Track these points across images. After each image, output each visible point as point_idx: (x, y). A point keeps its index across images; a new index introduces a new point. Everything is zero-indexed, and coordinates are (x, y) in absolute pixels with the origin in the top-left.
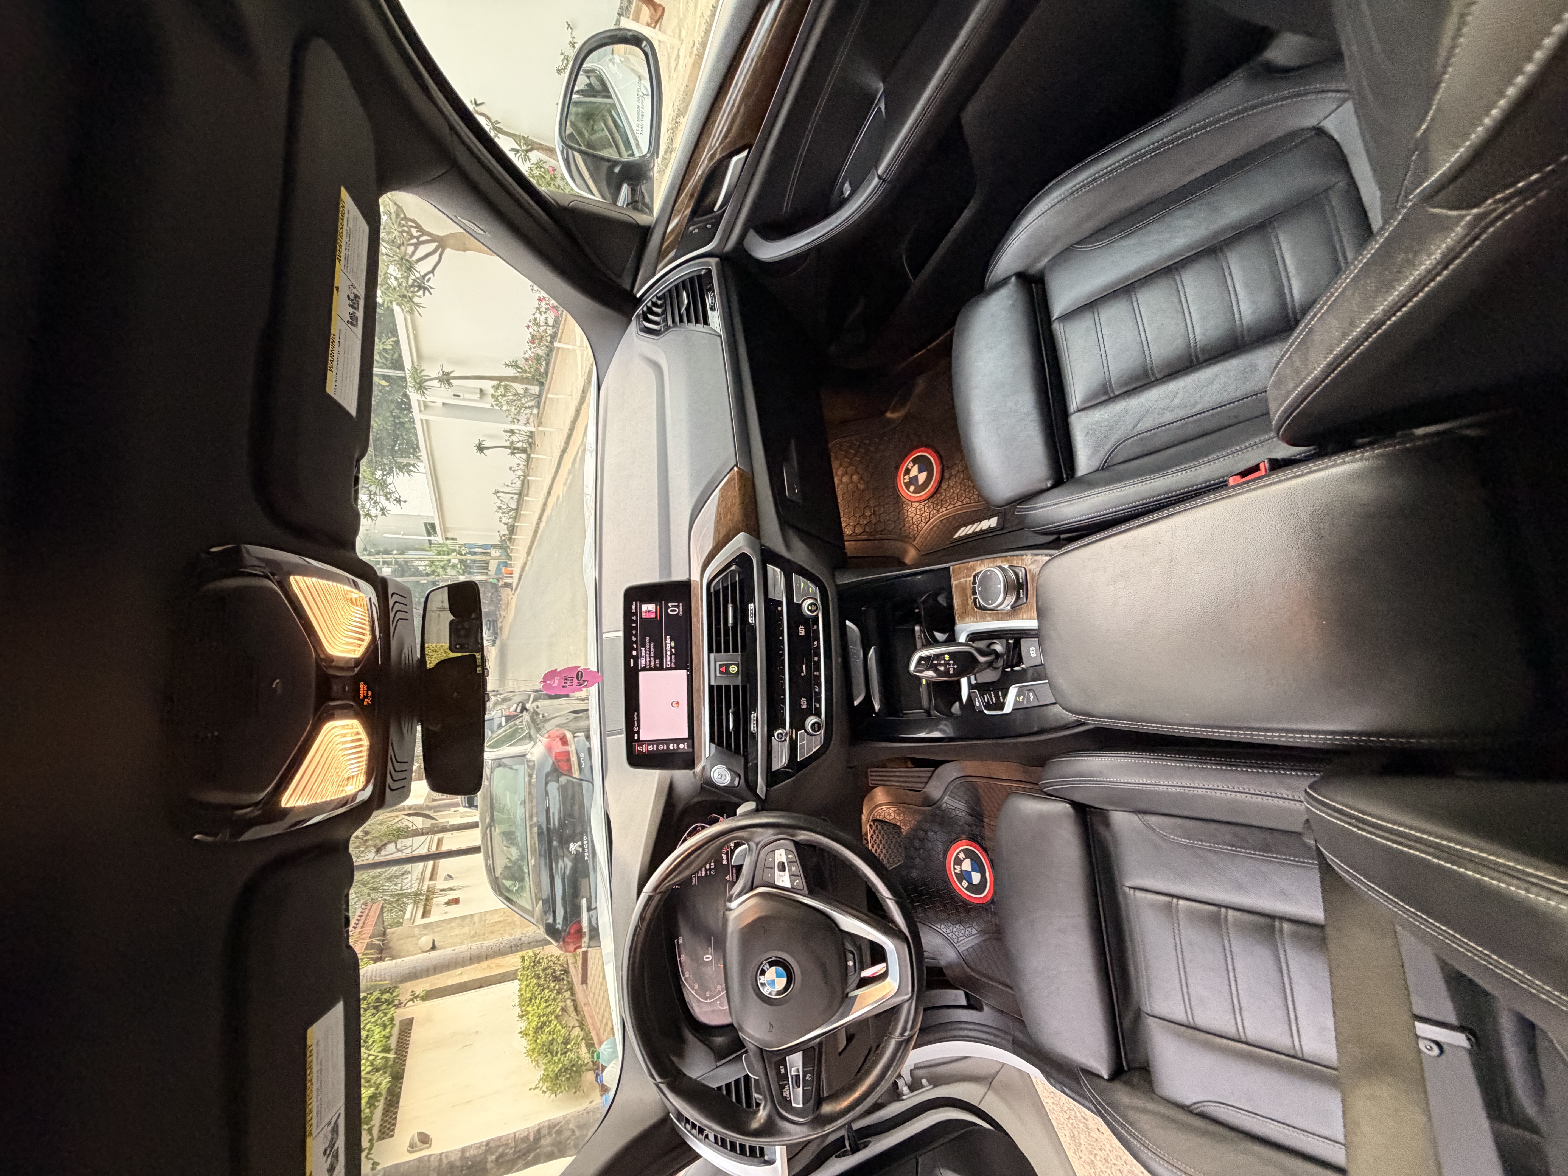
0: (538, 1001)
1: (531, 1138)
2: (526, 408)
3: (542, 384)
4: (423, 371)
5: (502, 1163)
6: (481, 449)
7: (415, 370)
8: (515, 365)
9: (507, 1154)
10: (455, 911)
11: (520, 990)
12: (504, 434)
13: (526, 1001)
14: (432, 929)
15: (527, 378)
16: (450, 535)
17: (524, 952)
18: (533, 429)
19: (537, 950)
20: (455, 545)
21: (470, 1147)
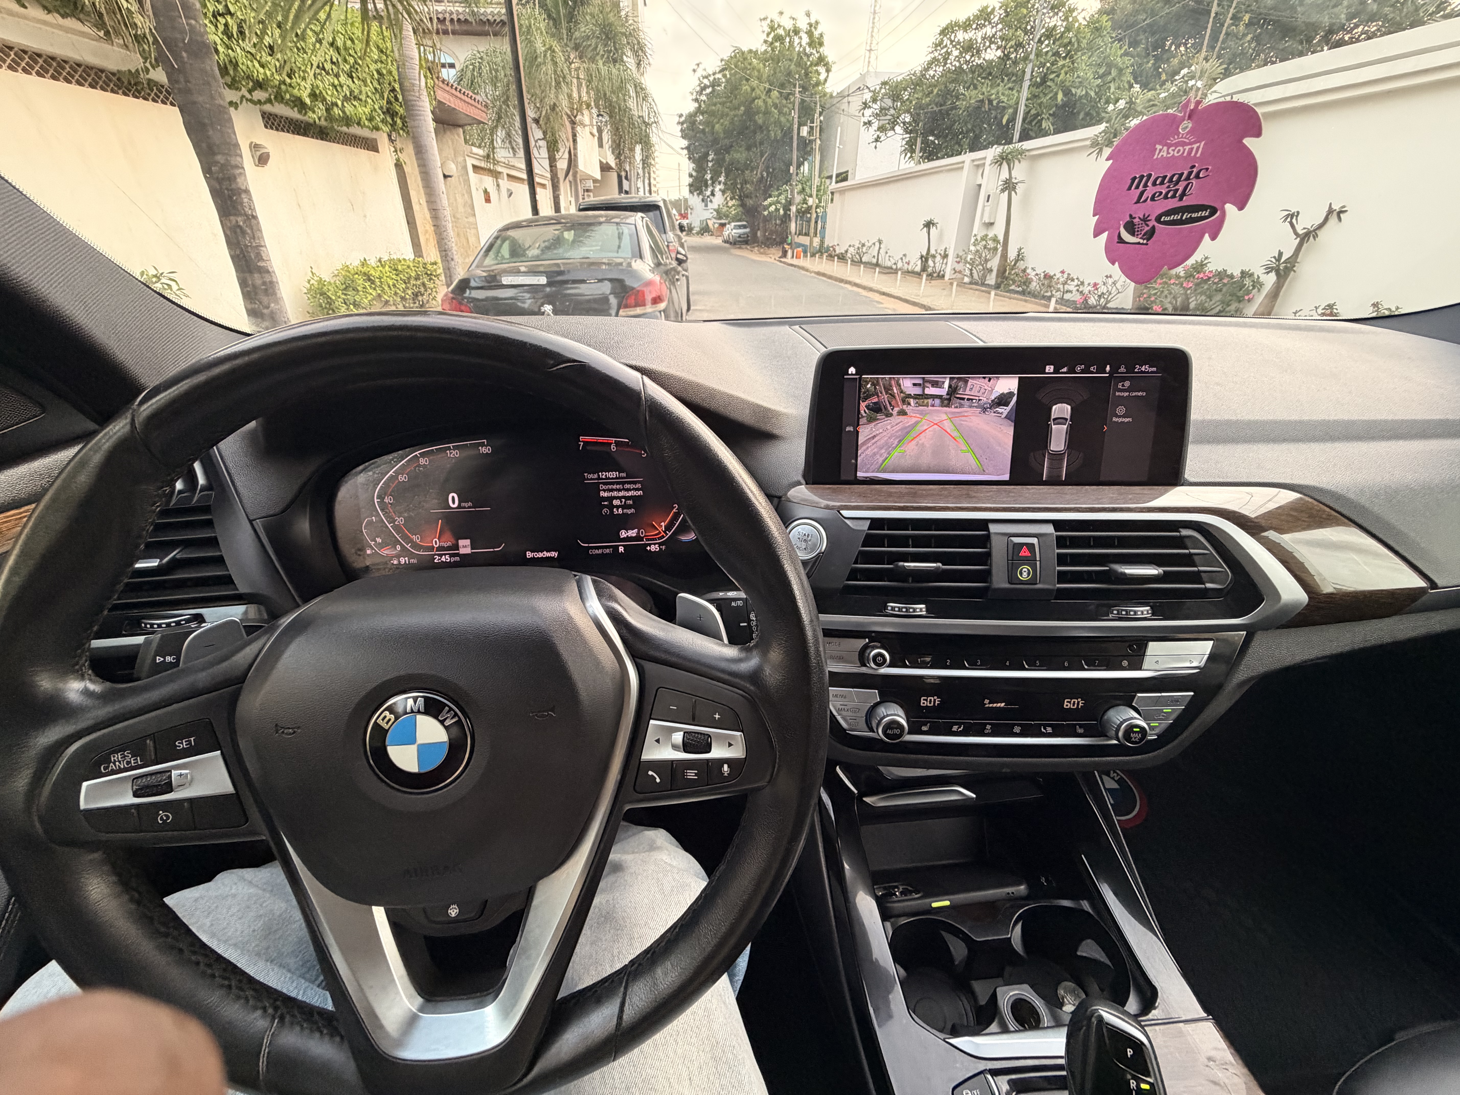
0: (394, 277)
1: (260, 264)
2: (971, 270)
3: (997, 287)
4: (1020, 162)
5: (235, 233)
6: (929, 225)
7: (1022, 152)
8: (1020, 257)
9: (244, 237)
10: (478, 198)
11: (404, 259)
12: (943, 249)
13: (395, 266)
14: (462, 175)
15: (1005, 271)
16: (836, 197)
17: (441, 265)
18: (947, 278)
19: (443, 278)
20: (826, 202)
21: (250, 199)
